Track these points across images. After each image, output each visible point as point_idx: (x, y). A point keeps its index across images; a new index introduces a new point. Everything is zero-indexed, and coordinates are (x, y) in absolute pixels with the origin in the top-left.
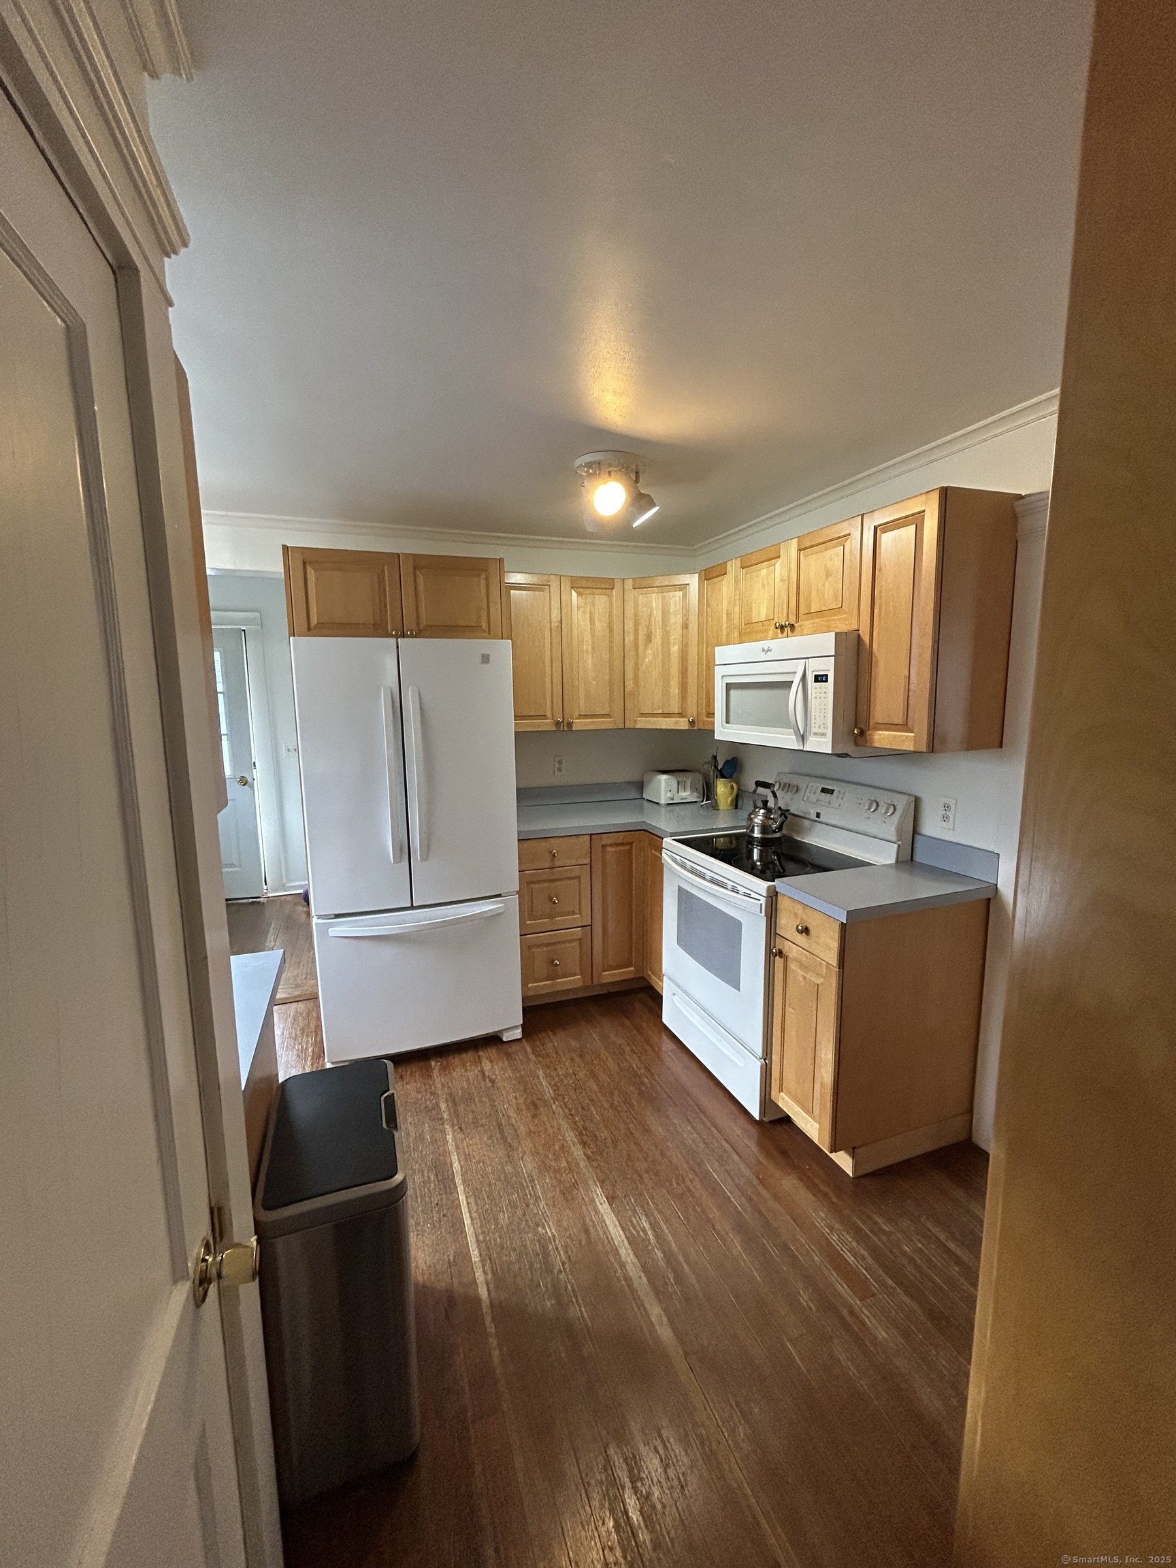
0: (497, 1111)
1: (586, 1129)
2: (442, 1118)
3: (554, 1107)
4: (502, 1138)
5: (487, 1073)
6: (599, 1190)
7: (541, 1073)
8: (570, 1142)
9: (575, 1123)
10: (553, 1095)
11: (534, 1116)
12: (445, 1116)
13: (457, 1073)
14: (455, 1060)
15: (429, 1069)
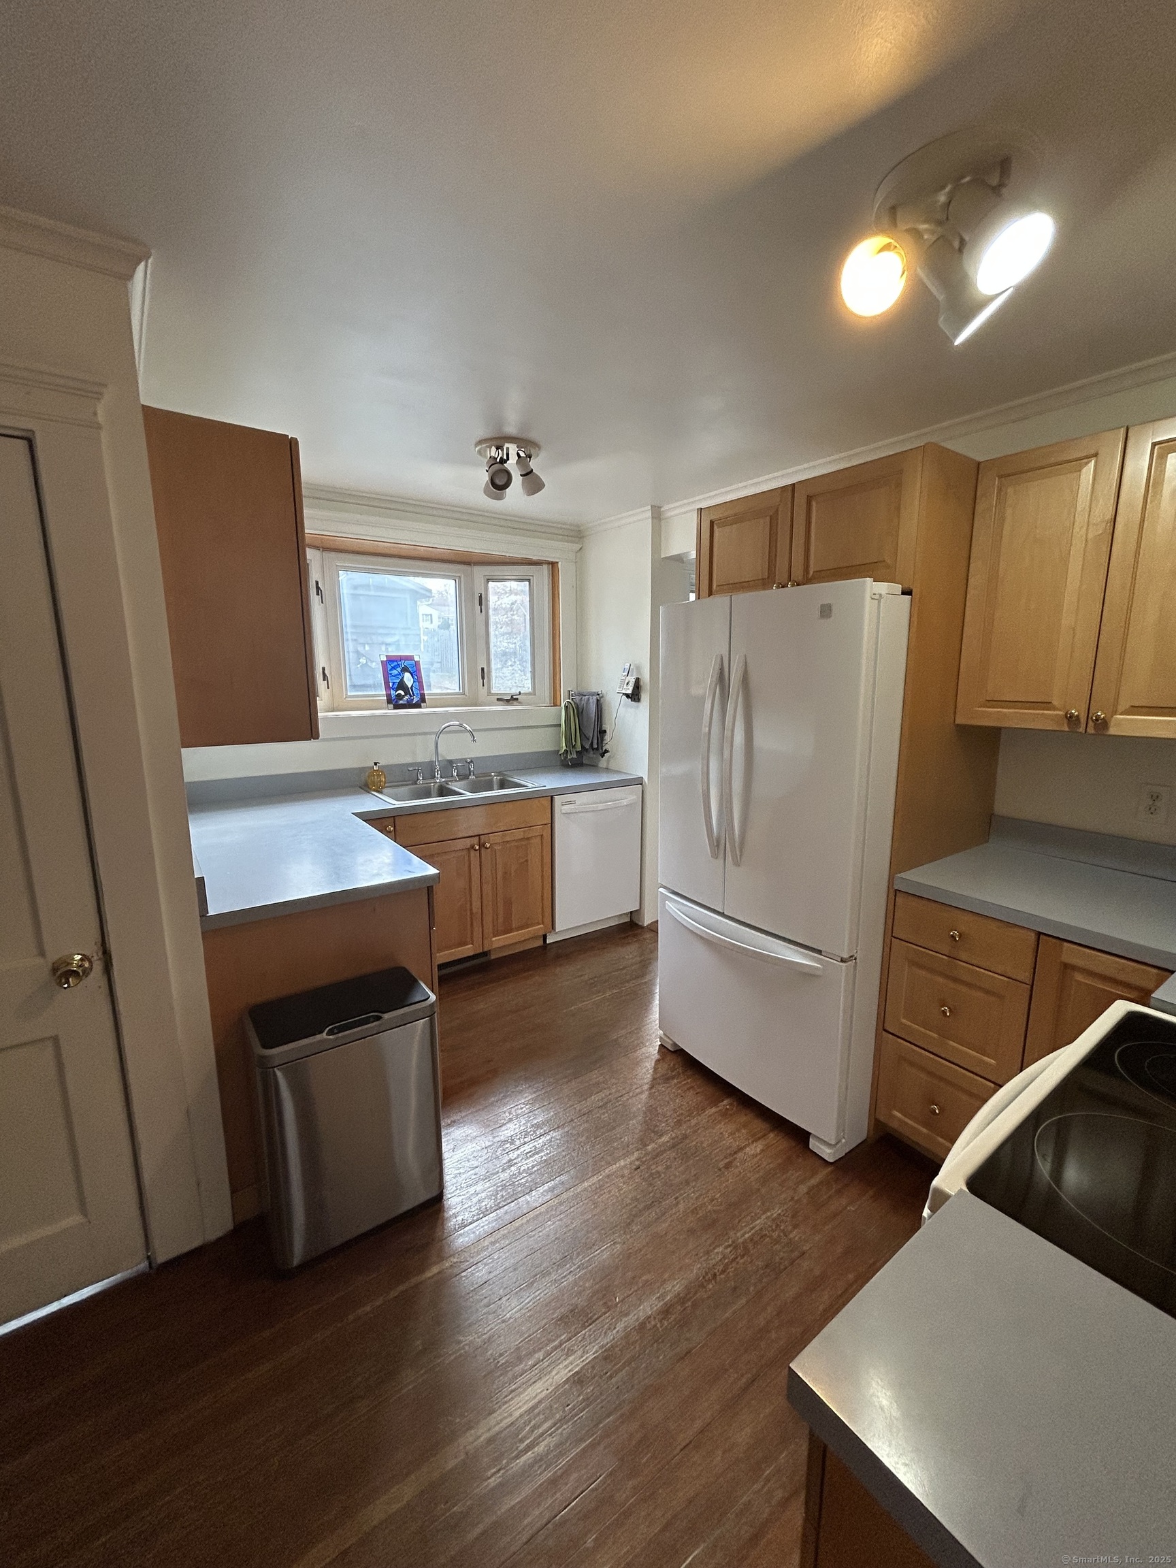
0: (680, 1189)
1: (694, 1305)
2: (646, 1145)
3: (721, 1249)
4: (640, 1211)
5: (740, 1155)
6: (590, 1356)
7: (776, 1211)
8: (662, 1290)
9: (702, 1286)
10: (741, 1240)
11: (691, 1231)
12: (649, 1148)
13: (724, 1128)
14: (745, 1117)
15: (715, 1103)
